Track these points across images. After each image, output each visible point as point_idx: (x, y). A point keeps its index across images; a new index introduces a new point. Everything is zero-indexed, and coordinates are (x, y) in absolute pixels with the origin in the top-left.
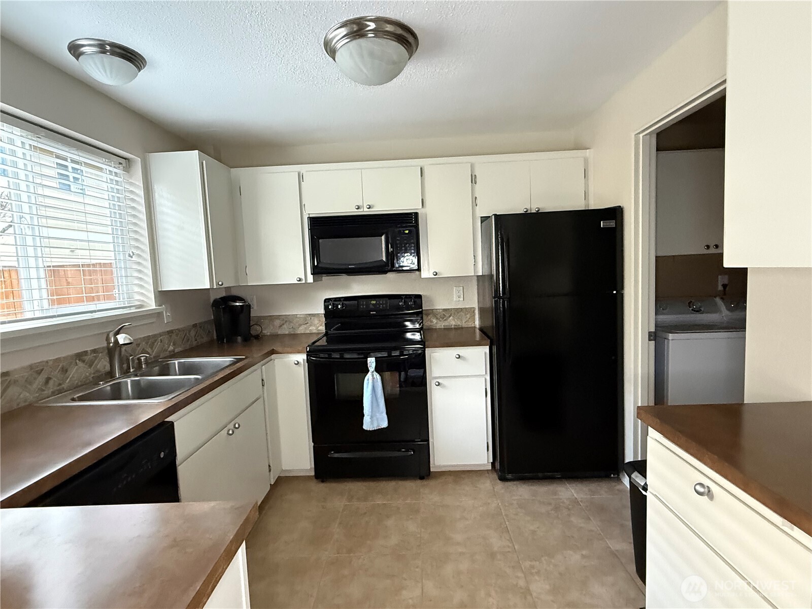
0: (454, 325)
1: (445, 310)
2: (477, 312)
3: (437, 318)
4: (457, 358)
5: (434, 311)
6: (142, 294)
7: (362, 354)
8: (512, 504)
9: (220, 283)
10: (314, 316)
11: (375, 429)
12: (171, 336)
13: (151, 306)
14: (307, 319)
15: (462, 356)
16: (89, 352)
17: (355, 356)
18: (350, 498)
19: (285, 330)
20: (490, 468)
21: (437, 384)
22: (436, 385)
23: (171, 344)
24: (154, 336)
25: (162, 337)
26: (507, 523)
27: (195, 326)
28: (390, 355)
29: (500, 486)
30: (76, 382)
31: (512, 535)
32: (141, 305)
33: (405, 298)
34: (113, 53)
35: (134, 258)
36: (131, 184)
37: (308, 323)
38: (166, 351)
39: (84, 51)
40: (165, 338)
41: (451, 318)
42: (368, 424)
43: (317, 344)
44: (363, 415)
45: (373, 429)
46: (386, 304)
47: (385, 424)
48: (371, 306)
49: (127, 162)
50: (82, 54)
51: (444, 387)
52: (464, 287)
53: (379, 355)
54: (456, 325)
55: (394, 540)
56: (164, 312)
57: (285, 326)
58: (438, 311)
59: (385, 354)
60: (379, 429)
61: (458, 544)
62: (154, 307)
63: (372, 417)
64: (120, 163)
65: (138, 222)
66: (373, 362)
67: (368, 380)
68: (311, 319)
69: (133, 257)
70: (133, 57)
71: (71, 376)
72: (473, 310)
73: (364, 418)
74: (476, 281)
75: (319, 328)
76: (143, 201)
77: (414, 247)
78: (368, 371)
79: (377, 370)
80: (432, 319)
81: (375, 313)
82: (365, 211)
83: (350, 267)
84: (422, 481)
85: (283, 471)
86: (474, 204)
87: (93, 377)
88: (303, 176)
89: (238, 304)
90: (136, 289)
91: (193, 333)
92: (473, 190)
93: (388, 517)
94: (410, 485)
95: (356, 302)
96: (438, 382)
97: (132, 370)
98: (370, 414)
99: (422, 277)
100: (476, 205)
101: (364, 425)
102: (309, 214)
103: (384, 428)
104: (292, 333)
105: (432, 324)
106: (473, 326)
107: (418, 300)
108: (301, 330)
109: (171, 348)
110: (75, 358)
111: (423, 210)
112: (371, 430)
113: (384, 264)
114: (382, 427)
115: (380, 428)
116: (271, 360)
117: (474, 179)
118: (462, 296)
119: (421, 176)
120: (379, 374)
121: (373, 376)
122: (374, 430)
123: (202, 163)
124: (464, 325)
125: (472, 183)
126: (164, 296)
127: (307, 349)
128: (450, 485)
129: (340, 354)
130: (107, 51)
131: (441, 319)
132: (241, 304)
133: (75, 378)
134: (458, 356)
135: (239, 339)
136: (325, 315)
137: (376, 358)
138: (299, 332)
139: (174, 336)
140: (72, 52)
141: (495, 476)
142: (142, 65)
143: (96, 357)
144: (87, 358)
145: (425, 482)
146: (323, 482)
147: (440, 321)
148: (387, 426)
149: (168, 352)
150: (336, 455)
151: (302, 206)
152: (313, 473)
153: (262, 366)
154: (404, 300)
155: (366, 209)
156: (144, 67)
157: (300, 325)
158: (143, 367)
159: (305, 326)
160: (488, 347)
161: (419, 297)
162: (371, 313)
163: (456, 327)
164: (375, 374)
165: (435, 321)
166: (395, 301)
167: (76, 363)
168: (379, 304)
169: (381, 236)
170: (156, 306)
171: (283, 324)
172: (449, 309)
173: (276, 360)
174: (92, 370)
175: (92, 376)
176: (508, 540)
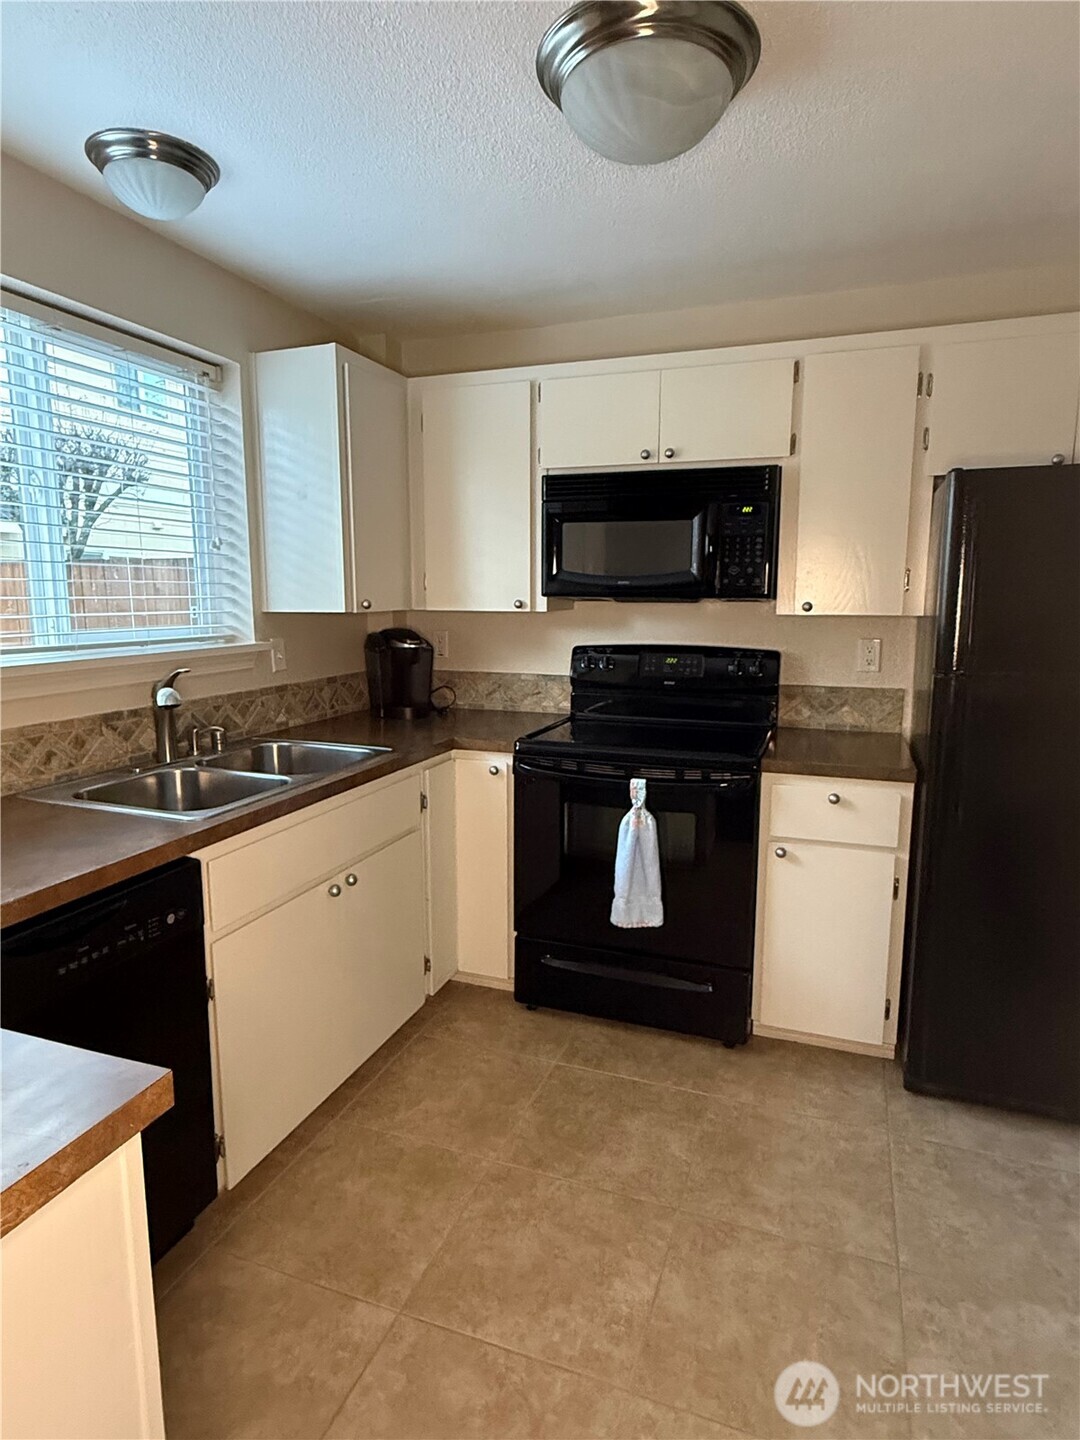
0: (852, 726)
1: (832, 690)
2: (909, 700)
3: (812, 707)
4: (831, 801)
5: (806, 689)
6: (236, 616)
7: (620, 768)
8: (923, 1152)
9: (366, 604)
10: (554, 680)
11: (635, 926)
12: (282, 697)
13: (250, 640)
14: (540, 684)
15: (846, 801)
16: (126, 713)
17: (608, 770)
18: (571, 1055)
19: (497, 704)
20: (891, 1055)
21: (780, 852)
22: (778, 855)
23: (283, 710)
24: (250, 693)
25: (264, 698)
26: (896, 1194)
27: (331, 680)
28: (680, 779)
29: (904, 1105)
30: (101, 763)
31: (900, 1225)
32: (232, 636)
33: (742, 657)
34: (164, 156)
35: (224, 550)
36: (224, 412)
37: (539, 693)
38: (272, 722)
39: (112, 154)
40: (272, 701)
41: (846, 709)
42: (622, 915)
43: (540, 738)
44: (612, 895)
45: (630, 926)
46: (699, 665)
47: (656, 920)
48: (666, 670)
49: (219, 371)
50: (108, 159)
51: (795, 860)
52: (885, 640)
53: (657, 774)
54: (856, 726)
55: (631, 1164)
56: (272, 652)
57: (497, 695)
58: (818, 690)
59: (670, 774)
60: (643, 928)
61: (766, 1210)
62: (253, 642)
63: (628, 902)
64: (205, 374)
65: (232, 484)
66: (640, 789)
67: (628, 823)
68: (546, 685)
69: (222, 547)
70: (193, 160)
71: (90, 753)
72: (901, 694)
73: (614, 900)
74: (915, 629)
75: (561, 705)
76: (240, 444)
77: (762, 544)
78: (630, 806)
79: (649, 805)
80: (799, 707)
81: (673, 683)
82: (661, 463)
83: (619, 583)
84: (726, 1051)
85: (458, 972)
86: (922, 445)
87: (131, 759)
88: (539, 388)
89: (406, 646)
90: (228, 607)
91: (327, 693)
92: (920, 409)
93: (635, 1110)
94: (700, 1054)
95: (637, 657)
96: (783, 849)
97: (195, 753)
98: (626, 895)
99: (778, 613)
100: (926, 449)
101: (613, 914)
102: (548, 470)
103: (653, 928)
104: (510, 709)
105: (800, 718)
106: (897, 730)
107: (770, 663)
108: (527, 705)
109: (282, 718)
110: (98, 723)
111: (794, 460)
112: (625, 926)
113: (692, 579)
114: (650, 925)
115: (645, 925)
116: (450, 759)
117: (924, 385)
118: (877, 662)
119: (796, 381)
120: (652, 813)
121: (639, 817)
122: (632, 929)
123: (343, 368)
124: (876, 727)
125: (920, 392)
126: (271, 623)
127: (516, 746)
128: (790, 1074)
129: (579, 764)
130: (152, 152)
131: (821, 709)
132: (413, 646)
133: (98, 758)
134: (833, 798)
135: (408, 712)
136: (572, 679)
137: (648, 780)
138: (523, 710)
139: (288, 697)
140: (93, 156)
141: (898, 1077)
142: (213, 179)
143: (137, 725)
144: (120, 724)
145: (734, 1056)
146: (529, 1008)
147: (819, 713)
148: (661, 924)
149: (274, 725)
150: (556, 963)
151: (534, 454)
152: (511, 988)
153: (425, 770)
154: (739, 662)
155: (664, 459)
156: (217, 180)
157: (526, 696)
158: (220, 749)
159: (535, 698)
160: (913, 785)
161: (775, 656)
162: (666, 683)
163: (856, 730)
164: (644, 813)
165: (806, 712)
166: (718, 663)
167: (101, 731)
168: (685, 666)
169: (692, 518)
170: (256, 640)
171: (494, 691)
172: (842, 688)
173: (457, 761)
174: (128, 746)
175: (129, 755)
176: (888, 1235)
